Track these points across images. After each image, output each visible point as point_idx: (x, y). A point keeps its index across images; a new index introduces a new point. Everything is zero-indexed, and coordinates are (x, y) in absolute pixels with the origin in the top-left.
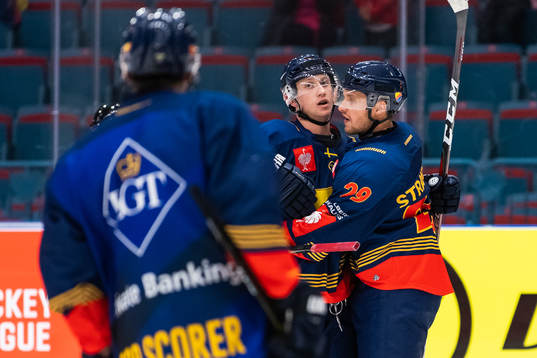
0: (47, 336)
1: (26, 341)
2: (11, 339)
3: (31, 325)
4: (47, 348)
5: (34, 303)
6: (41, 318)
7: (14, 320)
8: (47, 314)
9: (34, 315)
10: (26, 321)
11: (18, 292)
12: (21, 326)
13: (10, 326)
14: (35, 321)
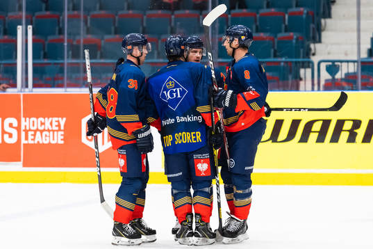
0: (62, 137)
1: (53, 139)
2: (48, 138)
3: (56, 133)
4: (62, 142)
5: (57, 124)
6: (60, 130)
7: (49, 131)
8: (62, 128)
9: (57, 128)
10: (54, 131)
11: (50, 119)
12: (51, 133)
13: (47, 133)
14: (57, 131)
